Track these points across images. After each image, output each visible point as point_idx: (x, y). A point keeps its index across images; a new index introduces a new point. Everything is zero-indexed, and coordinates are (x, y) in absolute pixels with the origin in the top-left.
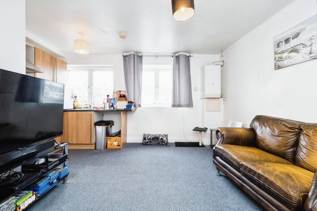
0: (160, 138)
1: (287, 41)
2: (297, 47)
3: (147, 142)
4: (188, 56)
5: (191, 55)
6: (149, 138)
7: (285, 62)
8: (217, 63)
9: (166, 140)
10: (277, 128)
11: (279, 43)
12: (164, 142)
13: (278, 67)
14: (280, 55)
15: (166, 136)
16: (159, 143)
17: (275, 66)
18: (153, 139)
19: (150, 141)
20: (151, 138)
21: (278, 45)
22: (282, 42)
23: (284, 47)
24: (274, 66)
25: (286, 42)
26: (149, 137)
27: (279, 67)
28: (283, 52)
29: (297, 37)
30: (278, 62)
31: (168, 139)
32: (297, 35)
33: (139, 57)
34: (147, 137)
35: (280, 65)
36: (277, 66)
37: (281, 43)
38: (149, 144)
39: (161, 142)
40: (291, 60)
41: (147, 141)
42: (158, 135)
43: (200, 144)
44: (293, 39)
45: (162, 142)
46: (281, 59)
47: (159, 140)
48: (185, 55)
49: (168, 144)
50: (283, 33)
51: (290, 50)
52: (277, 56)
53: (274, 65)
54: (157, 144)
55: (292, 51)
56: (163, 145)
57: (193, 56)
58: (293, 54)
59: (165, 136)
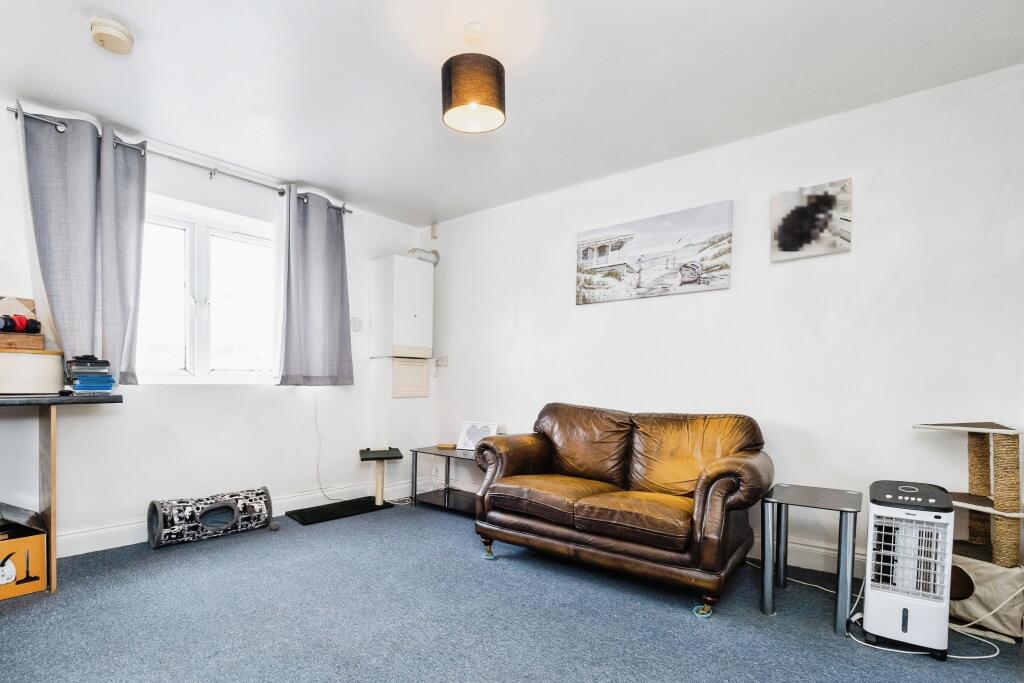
0: (240, 505)
1: (602, 250)
2: (619, 269)
3: (180, 534)
4: (339, 209)
5: (347, 207)
6: (187, 513)
7: (597, 293)
8: (423, 255)
9: (265, 511)
10: (598, 428)
11: (587, 250)
12: (258, 518)
13: (583, 301)
14: (588, 276)
15: (263, 494)
16: (235, 526)
17: (578, 297)
18: (206, 514)
19: (195, 528)
20: (198, 513)
21: (585, 254)
22: (593, 249)
23: (595, 261)
24: (575, 298)
25: (600, 252)
26: (188, 509)
27: (585, 301)
28: (593, 271)
29: (619, 249)
30: (584, 290)
31: (273, 503)
32: (618, 246)
33: (120, 150)
34: (175, 511)
35: (587, 296)
36: (581, 298)
37: (590, 251)
38: (188, 541)
39: (243, 520)
40: (608, 292)
41: (177, 529)
42: (227, 497)
43: (379, 502)
44: (612, 250)
45: (248, 519)
46: (588, 284)
47: (236, 514)
48: (328, 203)
49: (272, 524)
50: (593, 231)
51: (606, 271)
52: (584, 276)
53: (575, 294)
54: (226, 531)
55: (609, 274)
56: (252, 529)
57: (351, 212)
58: (611, 280)
59: (257, 494)
